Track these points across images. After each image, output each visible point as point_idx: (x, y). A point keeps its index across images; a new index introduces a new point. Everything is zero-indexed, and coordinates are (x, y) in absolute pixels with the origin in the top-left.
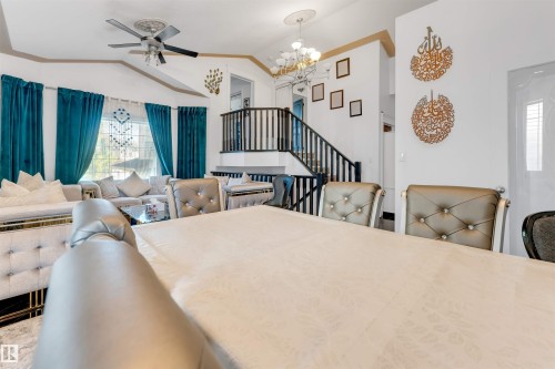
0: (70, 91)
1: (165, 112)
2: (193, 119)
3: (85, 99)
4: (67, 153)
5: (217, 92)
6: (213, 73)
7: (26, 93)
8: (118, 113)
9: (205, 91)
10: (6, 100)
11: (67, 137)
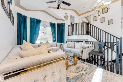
0: (33, 18)
1: (54, 25)
2: (61, 27)
3: (36, 21)
4: (32, 35)
5: (67, 19)
6: (66, 14)
7: (23, 18)
8: (44, 25)
9: (64, 19)
10: (18, 20)
11: (32, 31)
